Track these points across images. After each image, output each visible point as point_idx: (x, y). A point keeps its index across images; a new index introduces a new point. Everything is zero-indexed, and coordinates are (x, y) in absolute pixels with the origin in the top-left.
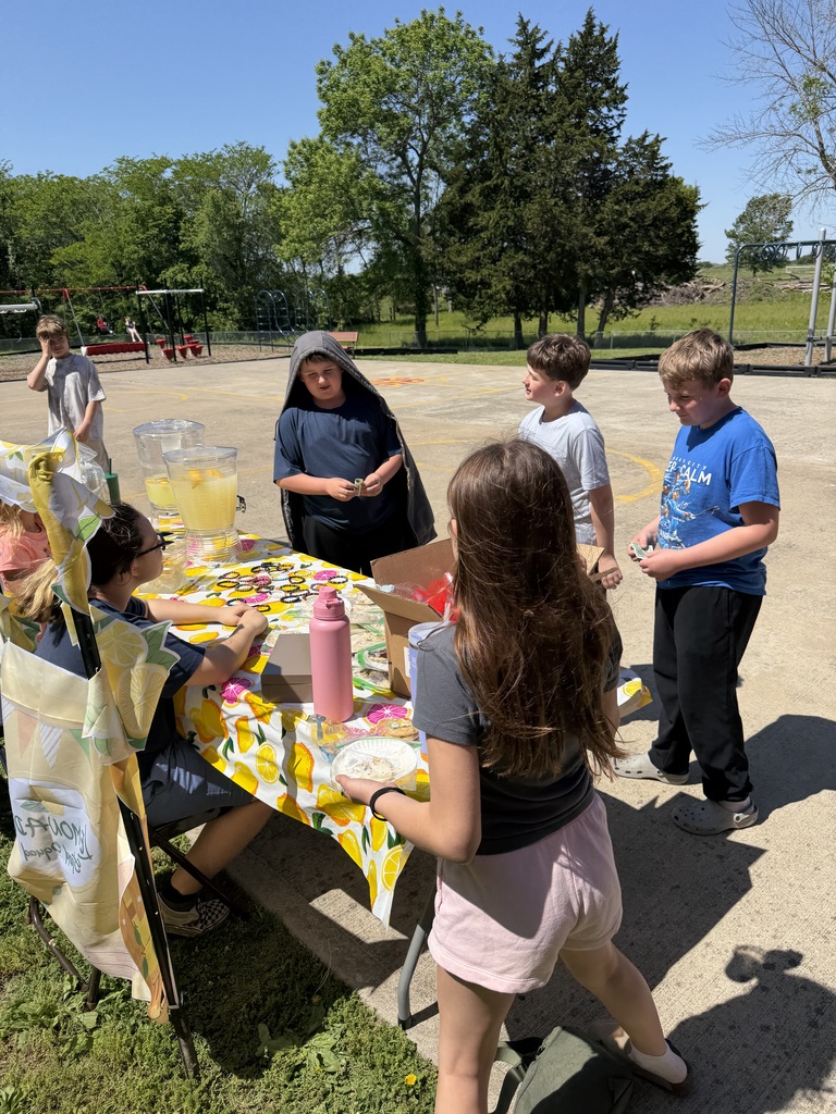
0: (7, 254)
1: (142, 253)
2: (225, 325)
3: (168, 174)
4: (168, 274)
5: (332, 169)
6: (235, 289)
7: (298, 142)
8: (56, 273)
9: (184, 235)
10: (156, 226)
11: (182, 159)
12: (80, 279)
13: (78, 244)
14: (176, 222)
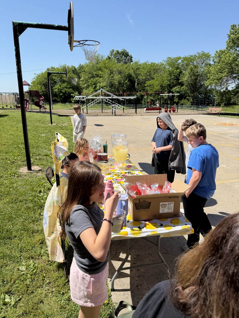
0: (135, 83)
1: (169, 83)
2: (187, 103)
3: (180, 61)
4: (174, 89)
5: (227, 58)
6: (192, 93)
7: (218, 51)
8: (146, 88)
9: (181, 78)
10: (174, 76)
11: (185, 57)
12: (151, 90)
13: (153, 80)
14: (179, 74)
